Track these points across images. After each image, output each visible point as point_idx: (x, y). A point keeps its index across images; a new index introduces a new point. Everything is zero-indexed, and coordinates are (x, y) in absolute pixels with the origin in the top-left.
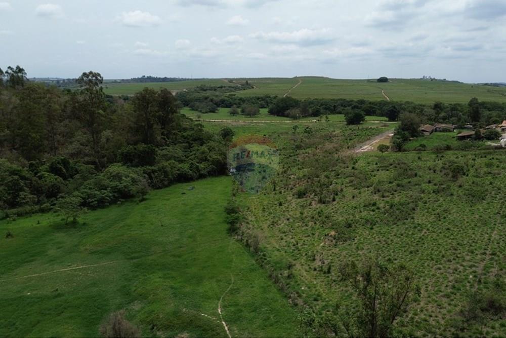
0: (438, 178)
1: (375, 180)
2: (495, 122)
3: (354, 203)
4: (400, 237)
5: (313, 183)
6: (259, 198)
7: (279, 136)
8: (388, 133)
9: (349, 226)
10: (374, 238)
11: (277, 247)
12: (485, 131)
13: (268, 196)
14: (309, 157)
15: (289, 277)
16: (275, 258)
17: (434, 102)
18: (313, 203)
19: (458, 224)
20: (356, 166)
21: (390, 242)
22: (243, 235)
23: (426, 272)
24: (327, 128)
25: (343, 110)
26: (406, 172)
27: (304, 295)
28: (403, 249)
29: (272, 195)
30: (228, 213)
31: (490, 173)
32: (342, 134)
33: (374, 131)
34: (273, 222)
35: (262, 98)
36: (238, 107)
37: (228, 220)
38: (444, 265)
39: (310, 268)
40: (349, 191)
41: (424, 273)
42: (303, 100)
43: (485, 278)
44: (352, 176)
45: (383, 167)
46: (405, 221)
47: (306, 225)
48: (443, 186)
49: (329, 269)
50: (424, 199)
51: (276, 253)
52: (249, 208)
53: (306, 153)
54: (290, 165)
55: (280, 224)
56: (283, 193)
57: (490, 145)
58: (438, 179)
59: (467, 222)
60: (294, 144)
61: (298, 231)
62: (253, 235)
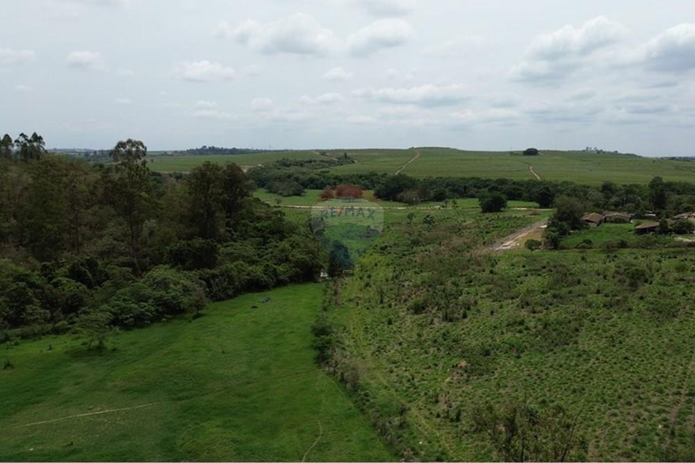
0: (610, 286)
1: (522, 288)
2: (687, 210)
3: (493, 321)
4: (558, 370)
5: (434, 292)
6: (359, 314)
7: (388, 227)
8: (540, 224)
9: (487, 353)
10: (522, 371)
11: (385, 384)
12: (673, 222)
13: (373, 310)
14: (430, 257)
15: (401, 426)
16: (382, 398)
17: (602, 183)
18: (436, 320)
19: (639, 351)
20: (496, 269)
21: (544, 377)
22: (337, 365)
23: (596, 420)
24: (455, 218)
25: (477, 192)
26: (565, 277)
27: (423, 453)
28: (562, 386)
29: (377, 310)
30: (317, 335)
31: (682, 280)
32: (476, 224)
33: (520, 221)
34: (379, 347)
35: (365, 176)
36: (333, 189)
37: (315, 344)
38: (622, 409)
39: (431, 413)
40: (486, 304)
41: (592, 420)
42: (422, 180)
43: (680, 430)
44: (489, 284)
45: (533, 270)
46: (565, 346)
47: (426, 352)
48: (617, 298)
49: (459, 414)
50: (591, 316)
51: (384, 392)
52: (345, 328)
53: (426, 251)
54: (403, 268)
55: (389, 351)
56: (393, 307)
57: (682, 241)
58: (610, 289)
59: (653, 349)
60: (408, 239)
61: (414, 360)
62: (351, 365)
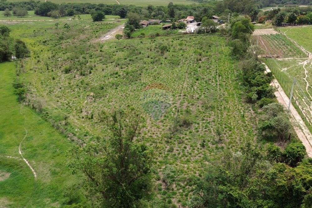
0: (153, 54)
1: (116, 58)
2: (183, 18)
3: (103, 74)
4: (134, 92)
5: (74, 63)
6: (37, 76)
7: (46, 31)
8: (121, 26)
9: (102, 88)
10: (119, 94)
11: (55, 107)
12: (178, 23)
13: (44, 73)
14: (70, 45)
15: (66, 124)
16: (55, 114)
17: (147, 5)
18: (77, 76)
19: (165, 81)
20: (103, 50)
21: (128, 95)
22: (29, 102)
23: (150, 110)
24: (80, 25)
25: (89, 11)
26: (134, 51)
27: (78, 134)
28: (136, 98)
29: (47, 73)
30: (16, 88)
31: (181, 49)
32: (91, 28)
33: (112, 25)
34: (50, 91)
35: (28, 3)
36: (10, 10)
37: (16, 93)
38: (159, 105)
39: (79, 117)
40: (100, 66)
41: (148, 110)
42: (60, 4)
43: (181, 109)
44: (101, 57)
45: (120, 49)
46: (136, 82)
47: (74, 91)
48: (156, 59)
49: (92, 116)
50: (146, 68)
51: (56, 111)
52: (30, 83)
53: (67, 42)
54: (56, 51)
55: (55, 92)
56: (54, 71)
57: (181, 32)
58: (153, 55)
59: (171, 79)
60: (57, 36)
61: (68, 95)
62: (37, 101)
